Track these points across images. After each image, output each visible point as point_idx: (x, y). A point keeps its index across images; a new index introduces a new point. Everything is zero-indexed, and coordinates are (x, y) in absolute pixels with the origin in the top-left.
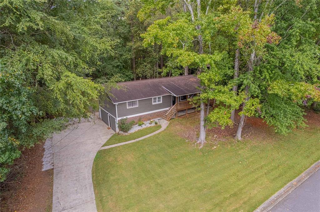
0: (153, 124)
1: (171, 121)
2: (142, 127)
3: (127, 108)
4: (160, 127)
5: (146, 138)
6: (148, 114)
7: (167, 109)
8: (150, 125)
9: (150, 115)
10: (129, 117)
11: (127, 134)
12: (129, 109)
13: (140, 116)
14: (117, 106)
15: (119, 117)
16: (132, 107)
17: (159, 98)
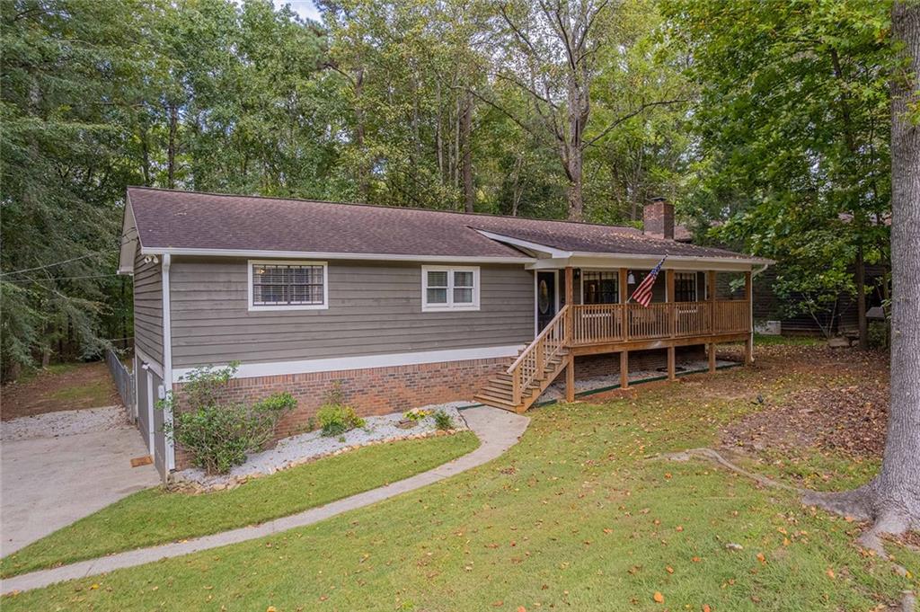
0: (425, 428)
1: (536, 413)
2: (342, 440)
3: (251, 308)
4: (471, 441)
5: (363, 511)
6: (396, 368)
7: (511, 351)
8: (400, 434)
9: (409, 375)
10: (245, 371)
11: (218, 483)
12: (260, 316)
13: (342, 377)
14: (171, 273)
15: (180, 361)
16: (282, 307)
17: (461, 278)
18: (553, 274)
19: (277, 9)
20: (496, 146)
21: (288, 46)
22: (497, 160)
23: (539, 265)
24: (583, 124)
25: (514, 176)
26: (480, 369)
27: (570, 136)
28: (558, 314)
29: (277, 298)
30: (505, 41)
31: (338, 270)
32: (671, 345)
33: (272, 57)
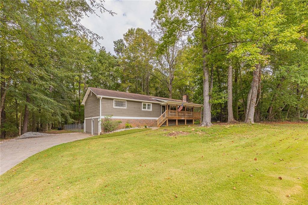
0: (142, 128)
1: (161, 127)
3: (114, 107)
4: (150, 129)
6: (137, 119)
7: (157, 118)
8: (139, 128)
9: (139, 121)
11: (110, 133)
12: (115, 109)
13: (128, 120)
14: (101, 100)
15: (102, 115)
16: (119, 107)
17: (149, 105)
18: (165, 106)
19: (107, 53)
20: (154, 85)
21: (109, 61)
22: (154, 88)
23: (162, 104)
24: (172, 80)
25: (158, 91)
26: (152, 121)
27: (170, 83)
28: (166, 111)
29: (118, 106)
30: (157, 62)
31: (128, 102)
32: (185, 119)
33: (106, 63)
